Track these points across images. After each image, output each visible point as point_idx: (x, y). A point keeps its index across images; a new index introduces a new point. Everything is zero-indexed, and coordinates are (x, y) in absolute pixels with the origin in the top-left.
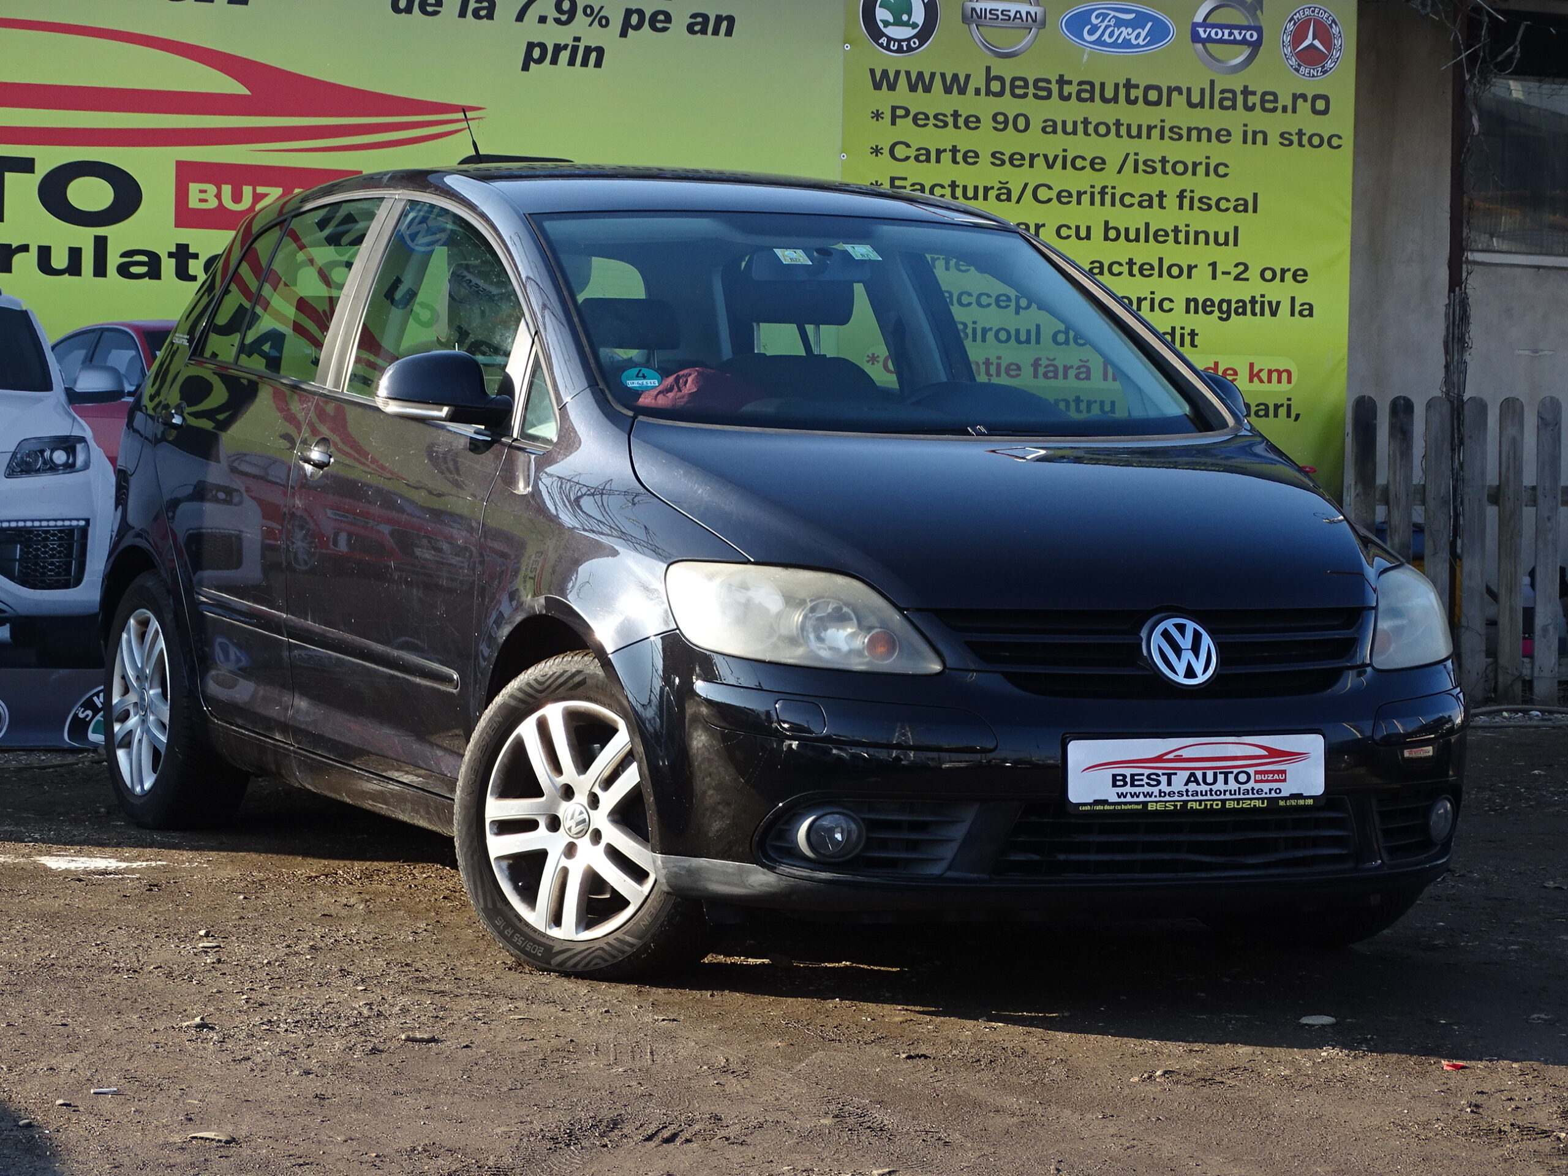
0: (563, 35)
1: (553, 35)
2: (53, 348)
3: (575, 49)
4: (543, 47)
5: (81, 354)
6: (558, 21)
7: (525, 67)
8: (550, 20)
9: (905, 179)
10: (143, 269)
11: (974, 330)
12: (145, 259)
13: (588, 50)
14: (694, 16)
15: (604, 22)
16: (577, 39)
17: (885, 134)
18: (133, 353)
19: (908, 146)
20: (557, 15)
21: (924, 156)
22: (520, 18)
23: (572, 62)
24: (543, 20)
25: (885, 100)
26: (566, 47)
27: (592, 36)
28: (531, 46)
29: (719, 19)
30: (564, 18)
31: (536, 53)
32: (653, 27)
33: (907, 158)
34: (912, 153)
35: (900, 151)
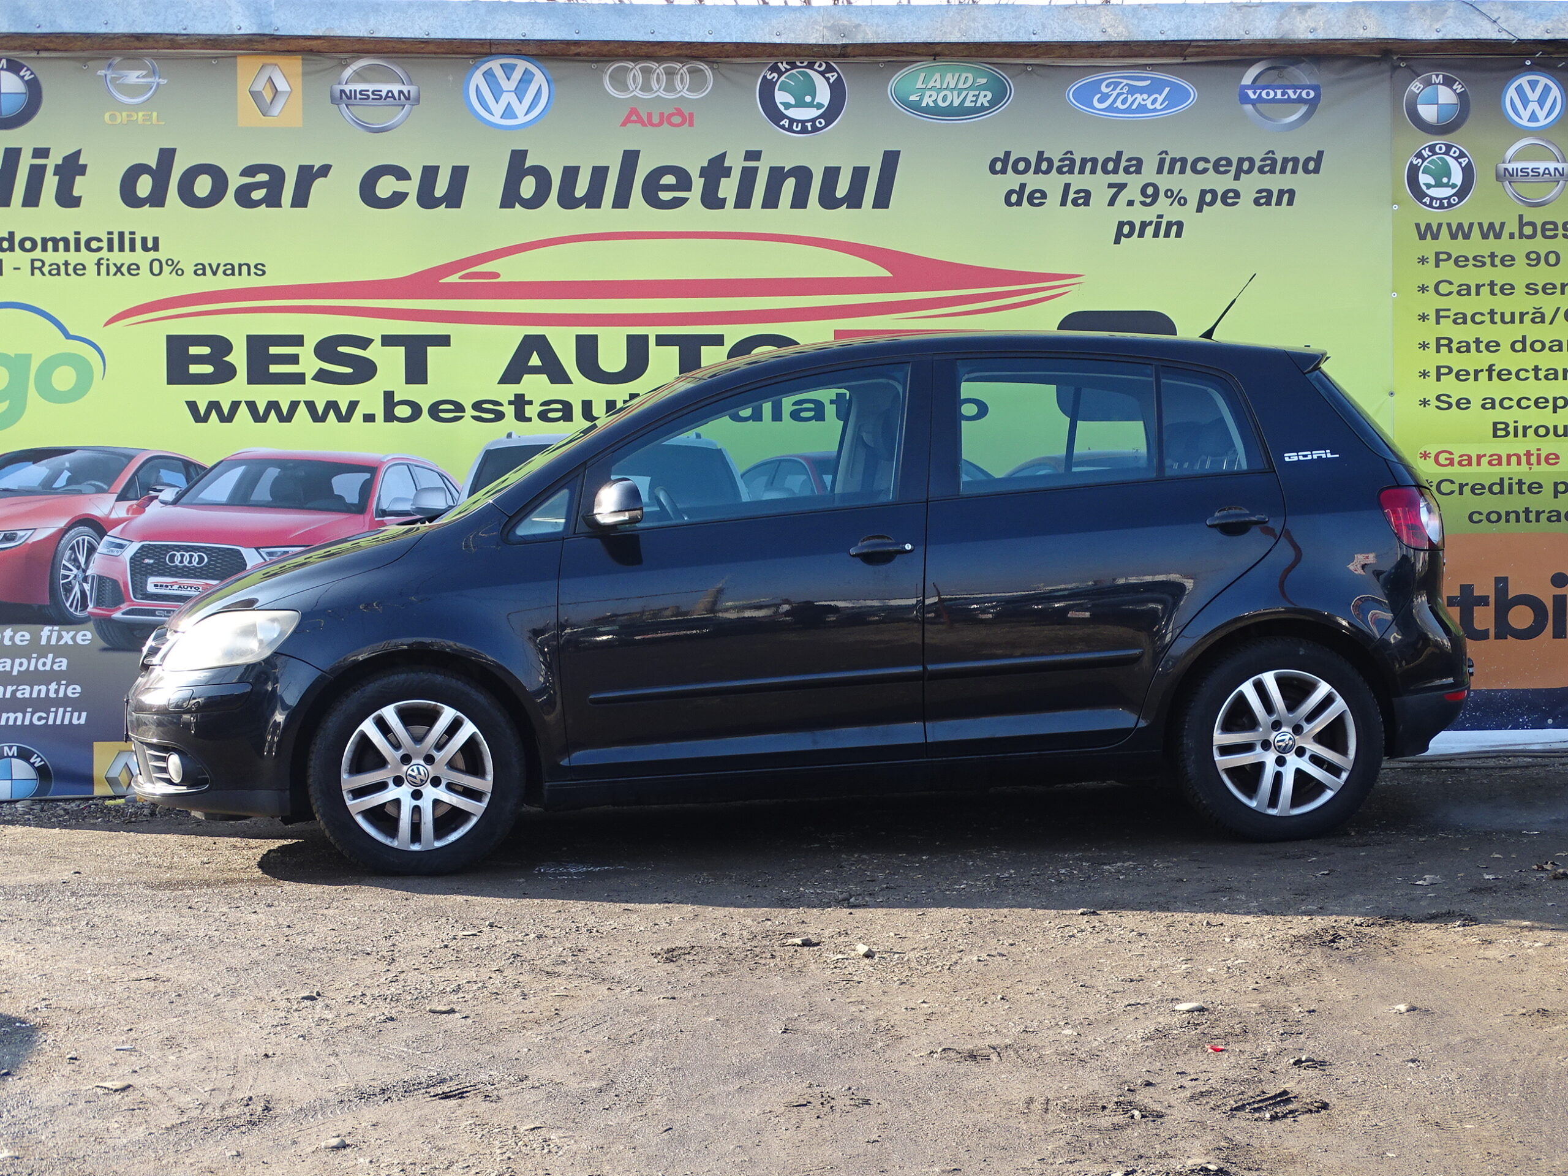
0: (1149, 214)
1: (1139, 214)
2: (742, 476)
3: (1158, 225)
4: (1131, 225)
5: (764, 479)
6: (1143, 203)
7: (1117, 241)
8: (1137, 204)
9: (1449, 310)
10: (811, 414)
11: (1516, 428)
12: (812, 406)
13: (1170, 225)
14: (1259, 192)
15: (1182, 201)
16: (1160, 216)
17: (1430, 275)
18: (804, 477)
19: (1451, 283)
20: (1144, 199)
21: (1465, 290)
22: (1112, 203)
23: (1156, 234)
24: (1130, 203)
25: (1429, 247)
26: (1151, 223)
27: (1173, 213)
28: (1121, 225)
29: (1281, 193)
30: (1148, 200)
31: (1126, 230)
32: (1225, 203)
33: (1450, 293)
34: (1454, 288)
35: (1444, 288)
